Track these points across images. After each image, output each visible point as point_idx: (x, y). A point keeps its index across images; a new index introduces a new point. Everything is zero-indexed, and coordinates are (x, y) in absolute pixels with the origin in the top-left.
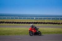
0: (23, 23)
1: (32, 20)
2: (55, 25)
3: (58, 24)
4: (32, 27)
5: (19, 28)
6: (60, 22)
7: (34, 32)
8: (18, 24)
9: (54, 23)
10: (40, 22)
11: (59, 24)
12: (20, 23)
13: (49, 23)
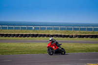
0: (14, 35)
1: (29, 31)
2: (65, 38)
3: (70, 37)
4: (52, 41)
5: (9, 44)
6: (74, 34)
7: (55, 49)
8: (7, 38)
9: (65, 36)
10: (43, 34)
11: (72, 37)
12: (10, 35)
13: (55, 35)
